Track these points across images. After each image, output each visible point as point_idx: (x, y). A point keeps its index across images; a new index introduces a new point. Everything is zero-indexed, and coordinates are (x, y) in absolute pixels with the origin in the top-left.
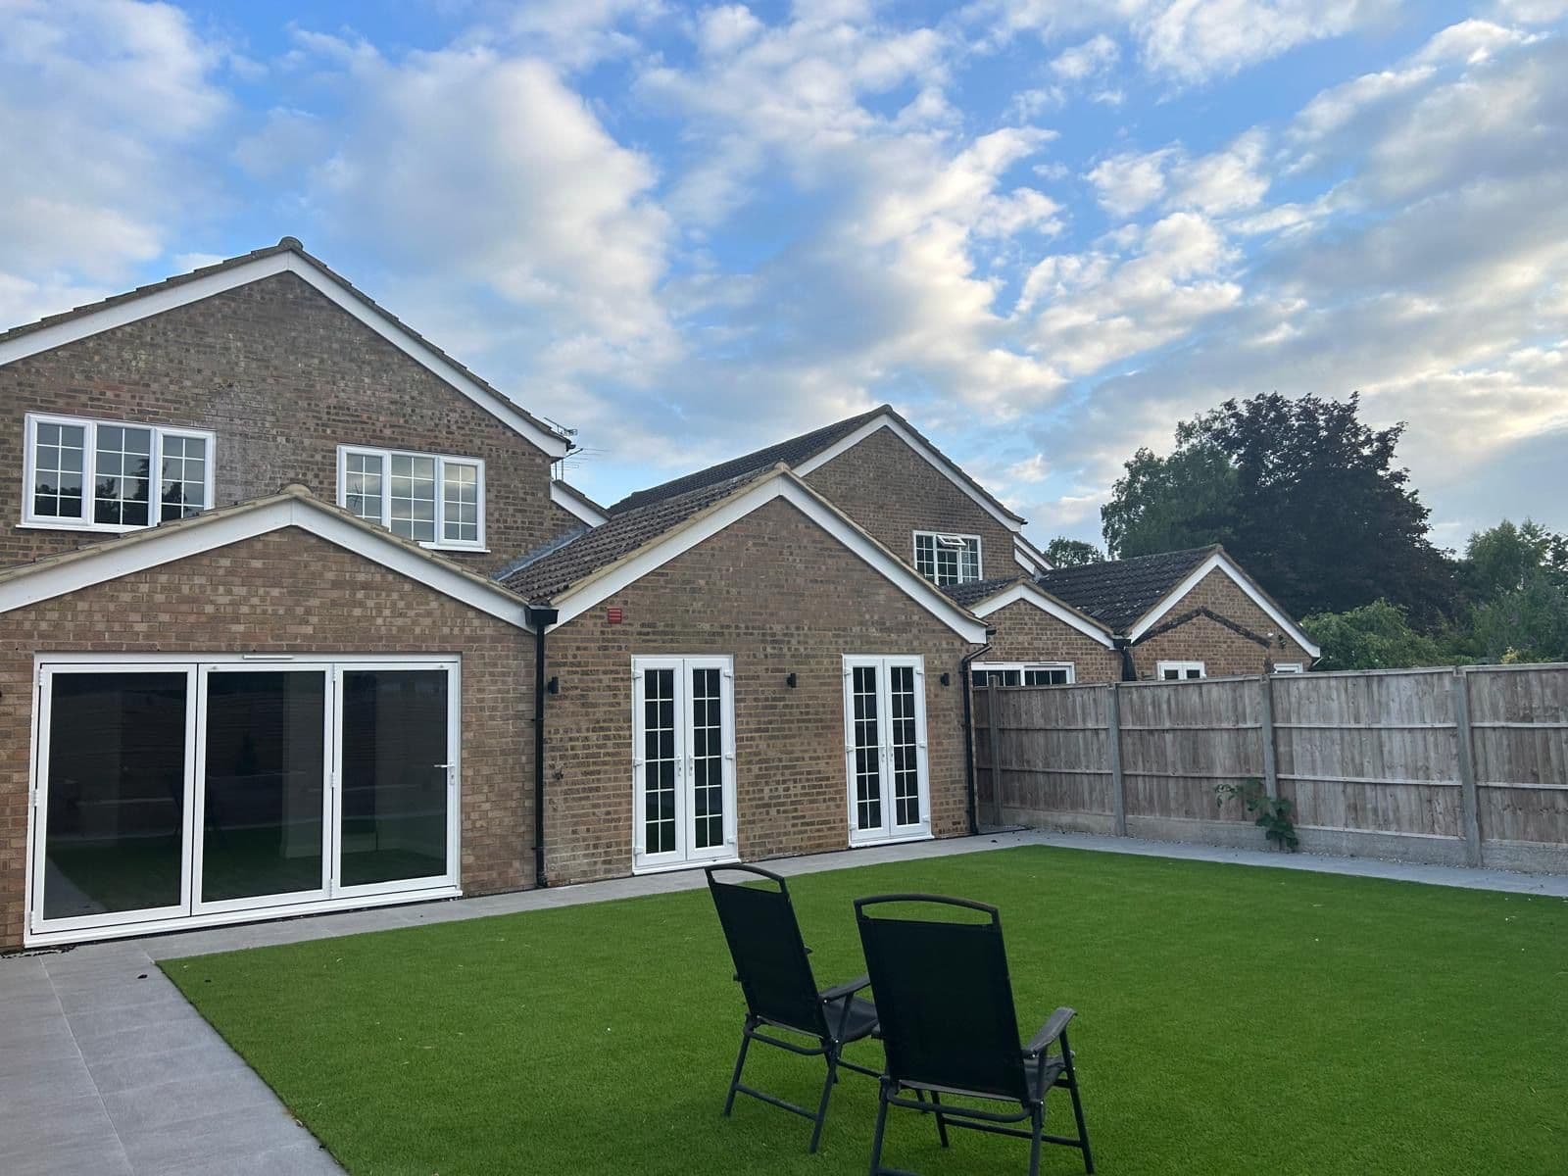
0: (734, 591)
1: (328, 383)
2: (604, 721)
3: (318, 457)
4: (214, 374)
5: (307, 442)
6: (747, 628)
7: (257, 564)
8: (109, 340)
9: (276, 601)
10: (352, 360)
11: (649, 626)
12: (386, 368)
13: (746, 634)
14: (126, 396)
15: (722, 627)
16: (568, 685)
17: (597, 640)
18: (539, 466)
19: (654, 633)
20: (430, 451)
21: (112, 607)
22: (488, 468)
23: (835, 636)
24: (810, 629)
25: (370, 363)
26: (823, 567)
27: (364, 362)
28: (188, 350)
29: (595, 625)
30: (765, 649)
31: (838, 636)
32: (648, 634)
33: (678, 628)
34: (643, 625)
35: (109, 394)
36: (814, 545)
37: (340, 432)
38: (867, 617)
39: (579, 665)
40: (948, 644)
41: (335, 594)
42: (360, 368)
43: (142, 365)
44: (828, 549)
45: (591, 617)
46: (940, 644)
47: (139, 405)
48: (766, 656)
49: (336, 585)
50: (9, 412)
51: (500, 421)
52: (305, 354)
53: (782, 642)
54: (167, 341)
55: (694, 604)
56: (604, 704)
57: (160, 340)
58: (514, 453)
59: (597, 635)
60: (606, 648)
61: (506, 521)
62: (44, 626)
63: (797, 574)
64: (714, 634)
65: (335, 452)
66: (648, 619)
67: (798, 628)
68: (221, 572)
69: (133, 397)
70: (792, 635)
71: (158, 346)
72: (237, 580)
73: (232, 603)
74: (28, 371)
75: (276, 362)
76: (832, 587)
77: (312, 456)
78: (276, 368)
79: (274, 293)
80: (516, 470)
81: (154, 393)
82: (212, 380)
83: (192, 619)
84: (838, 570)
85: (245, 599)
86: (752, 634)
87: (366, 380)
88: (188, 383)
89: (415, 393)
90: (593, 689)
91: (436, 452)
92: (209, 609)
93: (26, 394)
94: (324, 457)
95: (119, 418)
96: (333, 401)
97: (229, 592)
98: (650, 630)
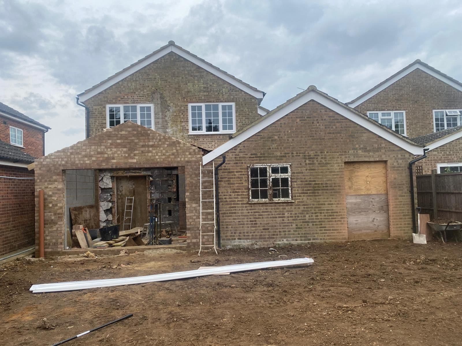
0: (290, 139)
1: (184, 84)
2: (237, 189)
3: (183, 108)
4: (152, 86)
5: (179, 104)
6: (297, 153)
7: (119, 141)
8: (125, 81)
9: (125, 152)
10: (191, 76)
11: (254, 154)
12: (202, 77)
13: (296, 156)
14: (130, 97)
15: (285, 154)
16: (223, 177)
17: (234, 161)
18: (254, 102)
19: (256, 157)
20: (217, 102)
21: (80, 156)
22: (236, 105)
23: (340, 155)
24: (327, 152)
25: (197, 76)
26: (334, 127)
27: (195, 76)
28: (145, 81)
29: (232, 155)
30: (305, 161)
31: (342, 155)
32: (253, 157)
33: (266, 155)
34: (251, 154)
35: (126, 97)
36: (330, 118)
37: (189, 100)
38: (357, 146)
39: (227, 169)
40: (402, 156)
41: (143, 149)
42: (194, 78)
43: (133, 87)
44: (336, 119)
45: (231, 152)
46: (397, 156)
47: (133, 99)
48: (306, 164)
49: (143, 146)
50: (102, 105)
51: (239, 89)
52: (177, 76)
53: (314, 158)
54: (139, 79)
55: (273, 145)
56: (237, 183)
57: (138, 79)
58: (245, 99)
59: (234, 159)
60: (237, 163)
61: (242, 122)
62: (63, 162)
63: (321, 131)
64: (282, 156)
65: (187, 106)
66: (254, 152)
67: (321, 153)
68: (109, 144)
69: (132, 97)
70: (318, 155)
71: (136, 81)
72: (113, 147)
73: (112, 154)
74: (106, 93)
75: (169, 80)
76: (339, 135)
77: (181, 108)
78: (169, 82)
79: (168, 59)
80: (245, 105)
81: (137, 95)
82: (151, 89)
83: (101, 159)
84: (342, 127)
85: (116, 152)
86: (299, 156)
87: (196, 82)
88: (145, 91)
89: (211, 84)
90: (232, 178)
91: (219, 102)
92: (106, 156)
93: (106, 100)
94: (184, 108)
95: (128, 103)
96: (186, 90)
97: (111, 150)
98: (254, 156)
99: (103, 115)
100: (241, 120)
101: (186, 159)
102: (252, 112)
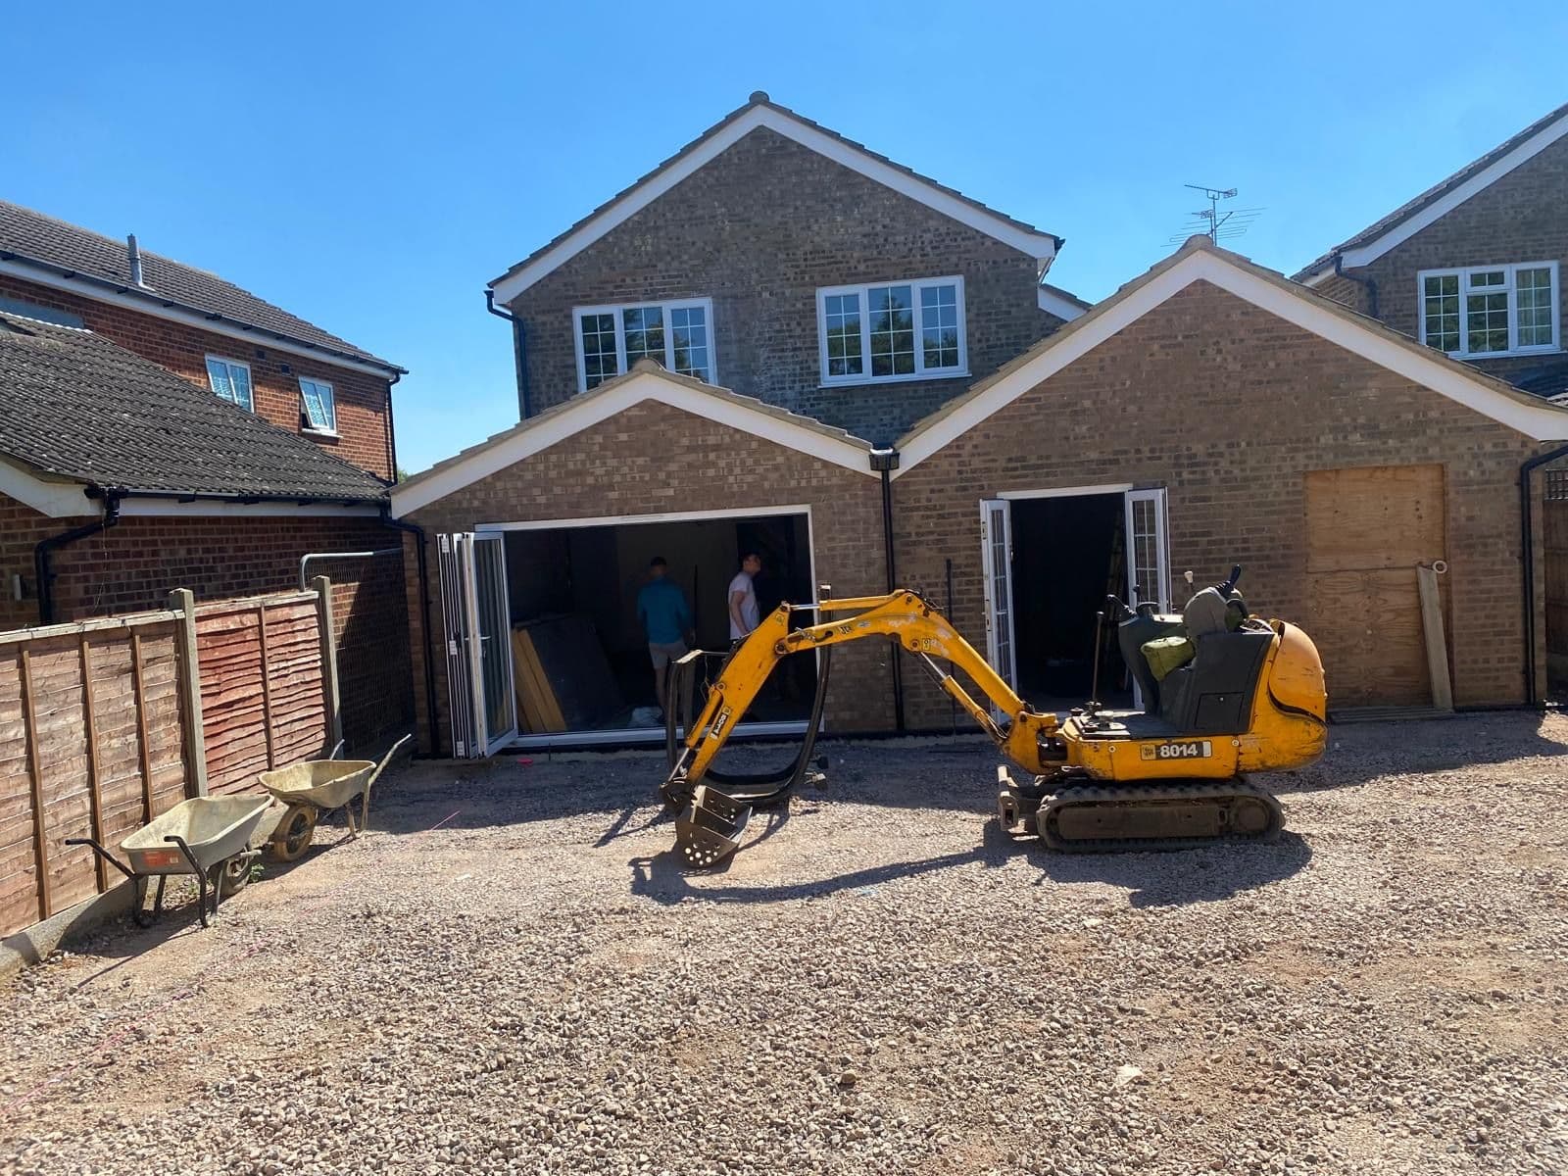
0: (1132, 409)
1: (802, 229)
2: (966, 566)
3: (799, 305)
4: (706, 243)
5: (788, 292)
6: (1152, 451)
7: (623, 437)
8: (623, 231)
9: (643, 469)
10: (824, 201)
11: (1017, 460)
12: (856, 201)
13: (1150, 458)
14: (640, 280)
15: (1116, 453)
16: (921, 530)
17: (954, 481)
18: (1024, 271)
19: (1024, 468)
20: (905, 278)
21: (520, 484)
22: (968, 283)
23: (1290, 450)
24: (1248, 444)
25: (840, 200)
26: (1272, 364)
27: (835, 200)
28: (683, 226)
29: (951, 465)
30: (1179, 474)
31: (1296, 450)
32: (1016, 469)
33: (1054, 460)
34: (1010, 460)
35: (628, 281)
36: (1257, 335)
37: (817, 278)
38: (1347, 420)
39: (934, 508)
40: (1495, 445)
41: (691, 458)
42: (832, 206)
43: (649, 248)
44: (1278, 337)
45: (946, 456)
46: (1480, 447)
47: (651, 285)
48: (1181, 483)
49: (690, 449)
50: (561, 310)
51: (977, 231)
52: (782, 205)
53: (1205, 464)
54: (666, 221)
55: (1077, 428)
56: (965, 549)
57: (661, 223)
58: (994, 262)
59: (954, 474)
60: (965, 489)
61: (988, 340)
62: (476, 503)
63: (1228, 377)
64: (1104, 462)
65: (814, 297)
66: (1016, 453)
67: (1230, 445)
68: (596, 448)
69: (646, 279)
70: (1221, 455)
71: (657, 228)
72: (609, 453)
73: (607, 473)
74: (570, 272)
75: (757, 220)
76: (1285, 389)
77: (794, 305)
78: (756, 226)
79: (749, 151)
80: (998, 281)
81: (660, 271)
82: (704, 249)
83: (578, 490)
84: (1296, 364)
85: (618, 469)
86: (1160, 458)
87: (839, 219)
88: (685, 257)
89: (887, 221)
90: (952, 533)
91: (911, 277)
92: (590, 480)
93: (571, 293)
94: (804, 304)
95: (637, 300)
96: (809, 247)
97: (604, 464)
98: (1019, 464)
99: (565, 342)
100: (982, 334)
101: (814, 482)
102: (1018, 305)
